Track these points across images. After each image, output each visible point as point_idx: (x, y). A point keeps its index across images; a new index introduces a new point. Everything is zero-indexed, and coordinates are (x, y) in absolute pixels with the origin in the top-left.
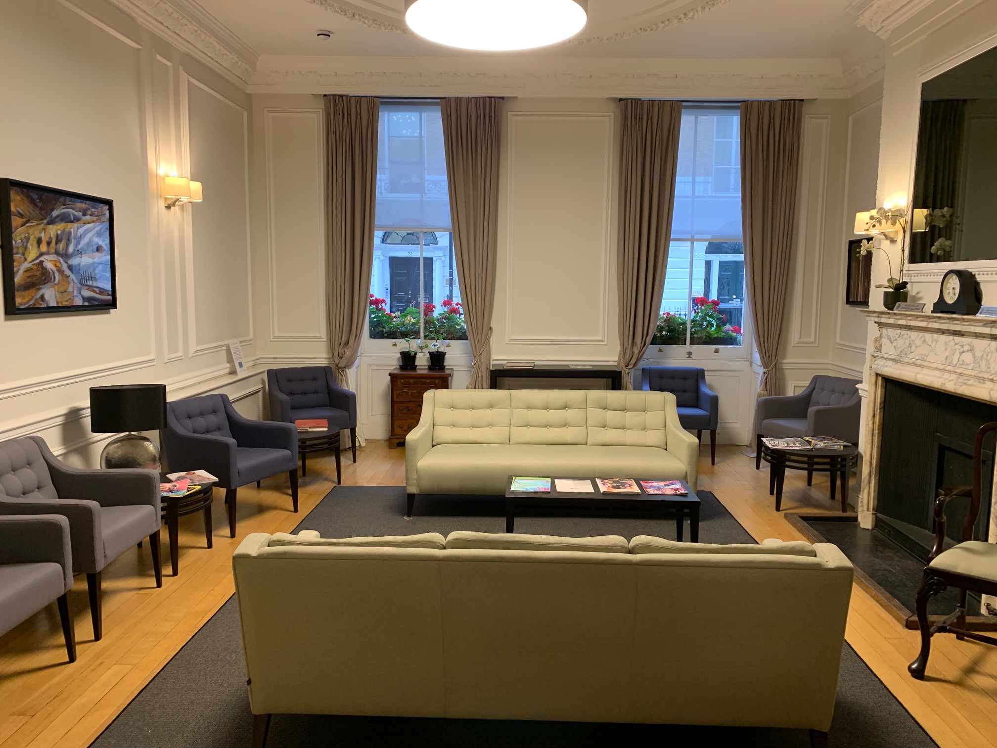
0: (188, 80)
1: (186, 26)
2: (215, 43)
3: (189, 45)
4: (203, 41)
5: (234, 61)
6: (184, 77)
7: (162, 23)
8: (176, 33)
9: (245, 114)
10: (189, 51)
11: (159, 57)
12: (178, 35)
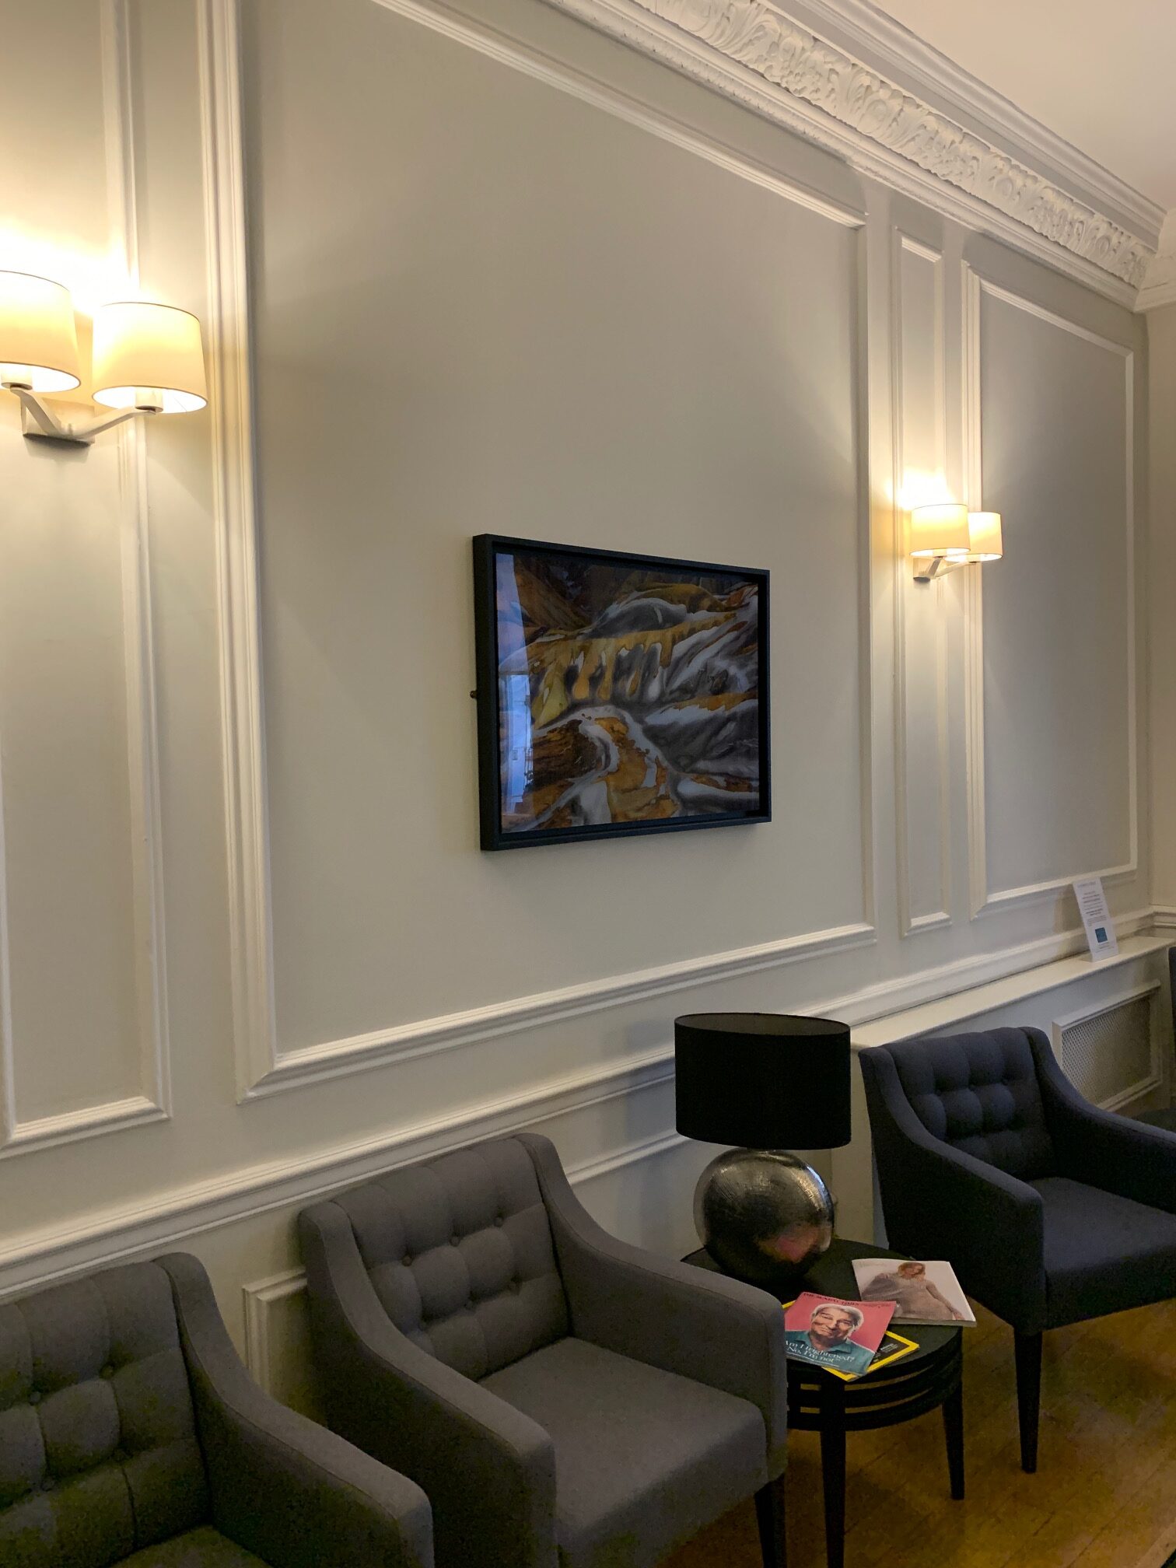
0: (982, 292)
1: (975, 161)
2: (1050, 195)
3: (987, 212)
4: (1019, 193)
5: (1099, 235)
6: (972, 284)
7: (917, 164)
8: (951, 184)
9: (1130, 359)
10: (986, 226)
11: (906, 243)
12: (959, 188)
